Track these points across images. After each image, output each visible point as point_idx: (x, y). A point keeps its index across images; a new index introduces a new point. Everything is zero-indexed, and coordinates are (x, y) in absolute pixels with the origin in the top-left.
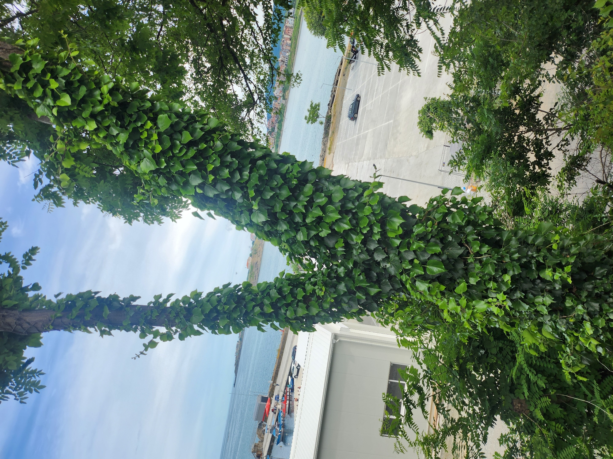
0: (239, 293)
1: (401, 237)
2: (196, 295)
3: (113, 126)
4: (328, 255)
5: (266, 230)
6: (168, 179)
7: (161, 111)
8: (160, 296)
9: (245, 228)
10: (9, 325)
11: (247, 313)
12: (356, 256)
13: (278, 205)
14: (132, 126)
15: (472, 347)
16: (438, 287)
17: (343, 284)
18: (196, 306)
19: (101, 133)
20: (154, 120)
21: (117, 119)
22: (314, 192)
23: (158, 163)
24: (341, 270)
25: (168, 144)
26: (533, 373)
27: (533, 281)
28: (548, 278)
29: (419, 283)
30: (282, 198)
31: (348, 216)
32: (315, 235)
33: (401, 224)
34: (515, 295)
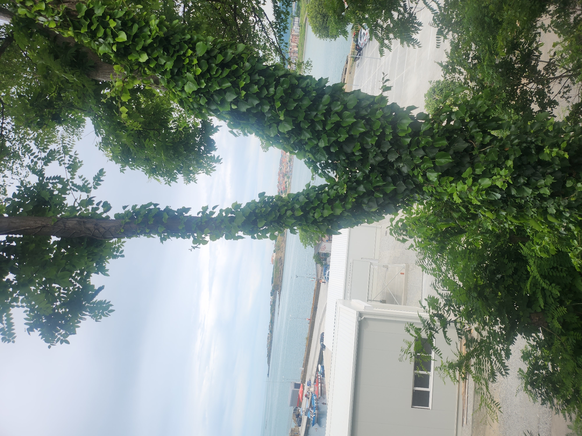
1: (411, 135)
2: (237, 206)
3: (161, 57)
4: (347, 161)
5: (292, 142)
6: (208, 98)
7: (198, 40)
8: (207, 208)
10: (89, 230)
11: (280, 217)
12: (371, 159)
13: (301, 115)
14: (176, 55)
16: (448, 179)
17: (362, 186)
19: (151, 64)
20: (194, 49)
21: (164, 50)
22: (331, 102)
23: (199, 84)
24: (359, 174)
25: (205, 68)
26: (547, 284)
27: (535, 167)
28: (547, 159)
29: (430, 173)
30: (304, 108)
31: (363, 120)
32: (334, 142)
33: (409, 124)
34: (519, 181)
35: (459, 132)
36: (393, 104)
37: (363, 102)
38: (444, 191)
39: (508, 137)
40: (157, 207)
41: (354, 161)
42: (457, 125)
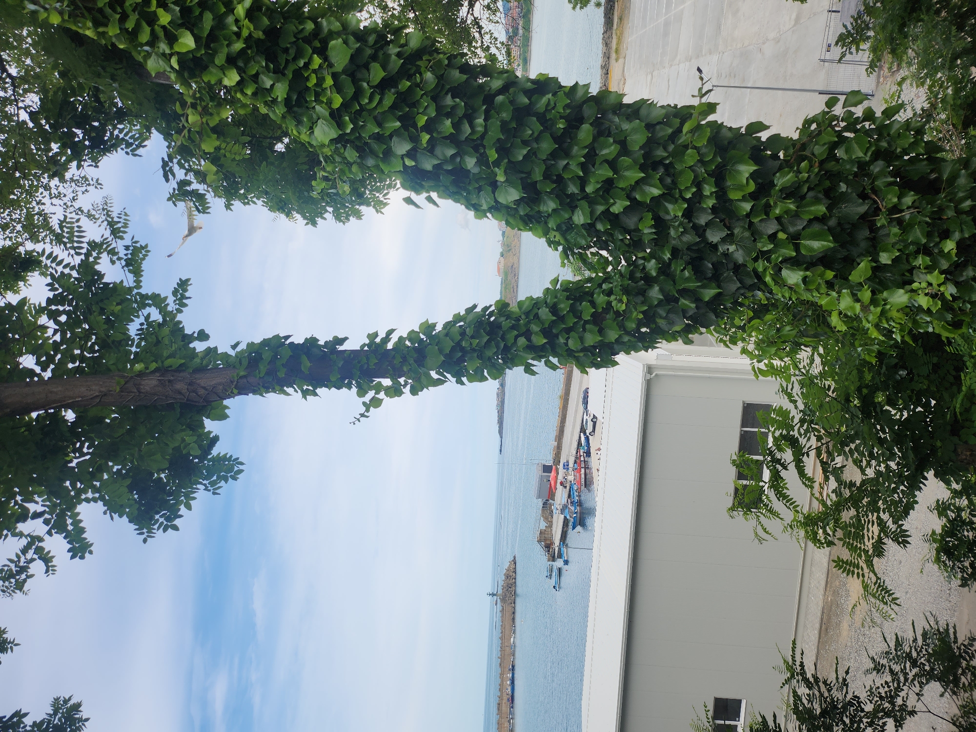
0: (492, 319)
1: (753, 196)
2: (428, 327)
3: (263, 73)
4: (627, 242)
5: (522, 214)
6: (358, 149)
7: (332, 35)
8: (376, 335)
9: (489, 215)
10: (180, 393)
11: (506, 349)
12: (674, 239)
13: (537, 170)
14: (292, 67)
15: (884, 368)
16: (822, 275)
17: (657, 288)
18: (430, 344)
19: (247, 87)
20: (322, 52)
21: (267, 60)
22: (595, 139)
23: (340, 125)
24: (652, 266)
25: (350, 91)
29: (788, 272)
30: (543, 154)
32: (602, 212)
33: (751, 174)
34: (964, 273)
35: (851, 177)
37: (658, 129)
40: (289, 340)
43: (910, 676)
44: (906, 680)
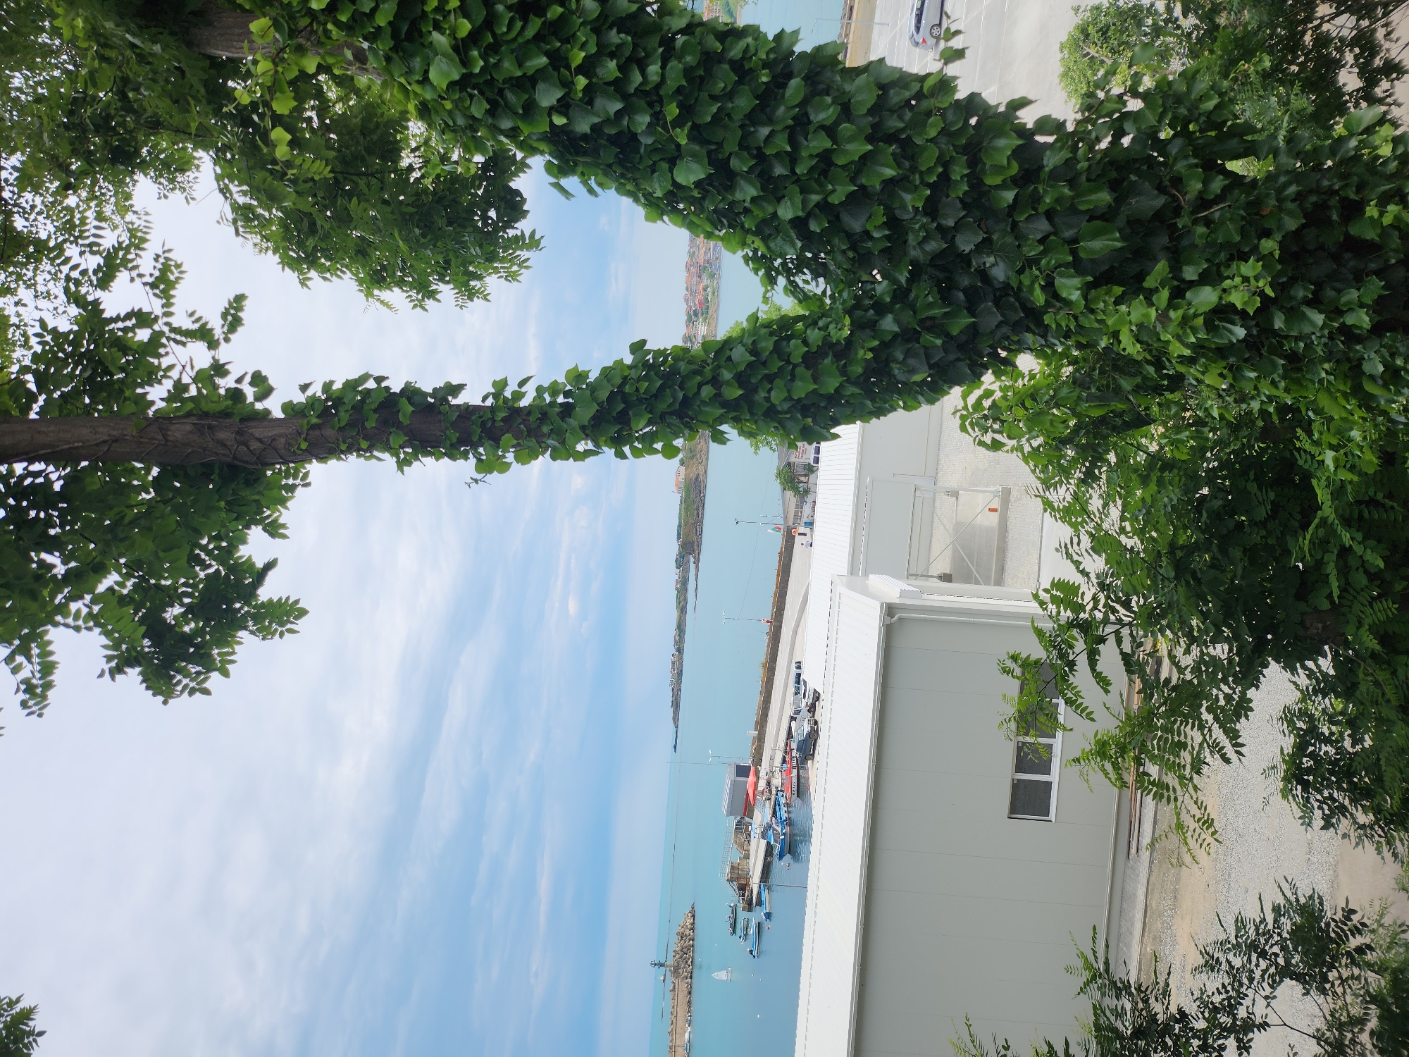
1: (1015, 182)
2: (578, 377)
4: (851, 255)
5: (710, 208)
6: (490, 99)
8: (505, 383)
11: (686, 402)
12: (914, 248)
13: (731, 137)
16: (1109, 292)
19: (342, 12)
22: (807, 98)
23: (465, 62)
24: (884, 289)
27: (1336, 258)
28: (1371, 235)
29: (1064, 280)
30: (738, 117)
31: (891, 146)
32: (817, 205)
33: (1013, 151)
34: (1292, 292)
35: (1145, 168)
36: (973, 97)
37: (892, 92)
38: (1096, 325)
39: (1270, 177)
40: (384, 384)
41: (870, 253)
42: (1138, 147)
43: (1258, 974)
44: (1251, 980)
